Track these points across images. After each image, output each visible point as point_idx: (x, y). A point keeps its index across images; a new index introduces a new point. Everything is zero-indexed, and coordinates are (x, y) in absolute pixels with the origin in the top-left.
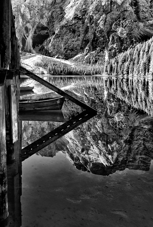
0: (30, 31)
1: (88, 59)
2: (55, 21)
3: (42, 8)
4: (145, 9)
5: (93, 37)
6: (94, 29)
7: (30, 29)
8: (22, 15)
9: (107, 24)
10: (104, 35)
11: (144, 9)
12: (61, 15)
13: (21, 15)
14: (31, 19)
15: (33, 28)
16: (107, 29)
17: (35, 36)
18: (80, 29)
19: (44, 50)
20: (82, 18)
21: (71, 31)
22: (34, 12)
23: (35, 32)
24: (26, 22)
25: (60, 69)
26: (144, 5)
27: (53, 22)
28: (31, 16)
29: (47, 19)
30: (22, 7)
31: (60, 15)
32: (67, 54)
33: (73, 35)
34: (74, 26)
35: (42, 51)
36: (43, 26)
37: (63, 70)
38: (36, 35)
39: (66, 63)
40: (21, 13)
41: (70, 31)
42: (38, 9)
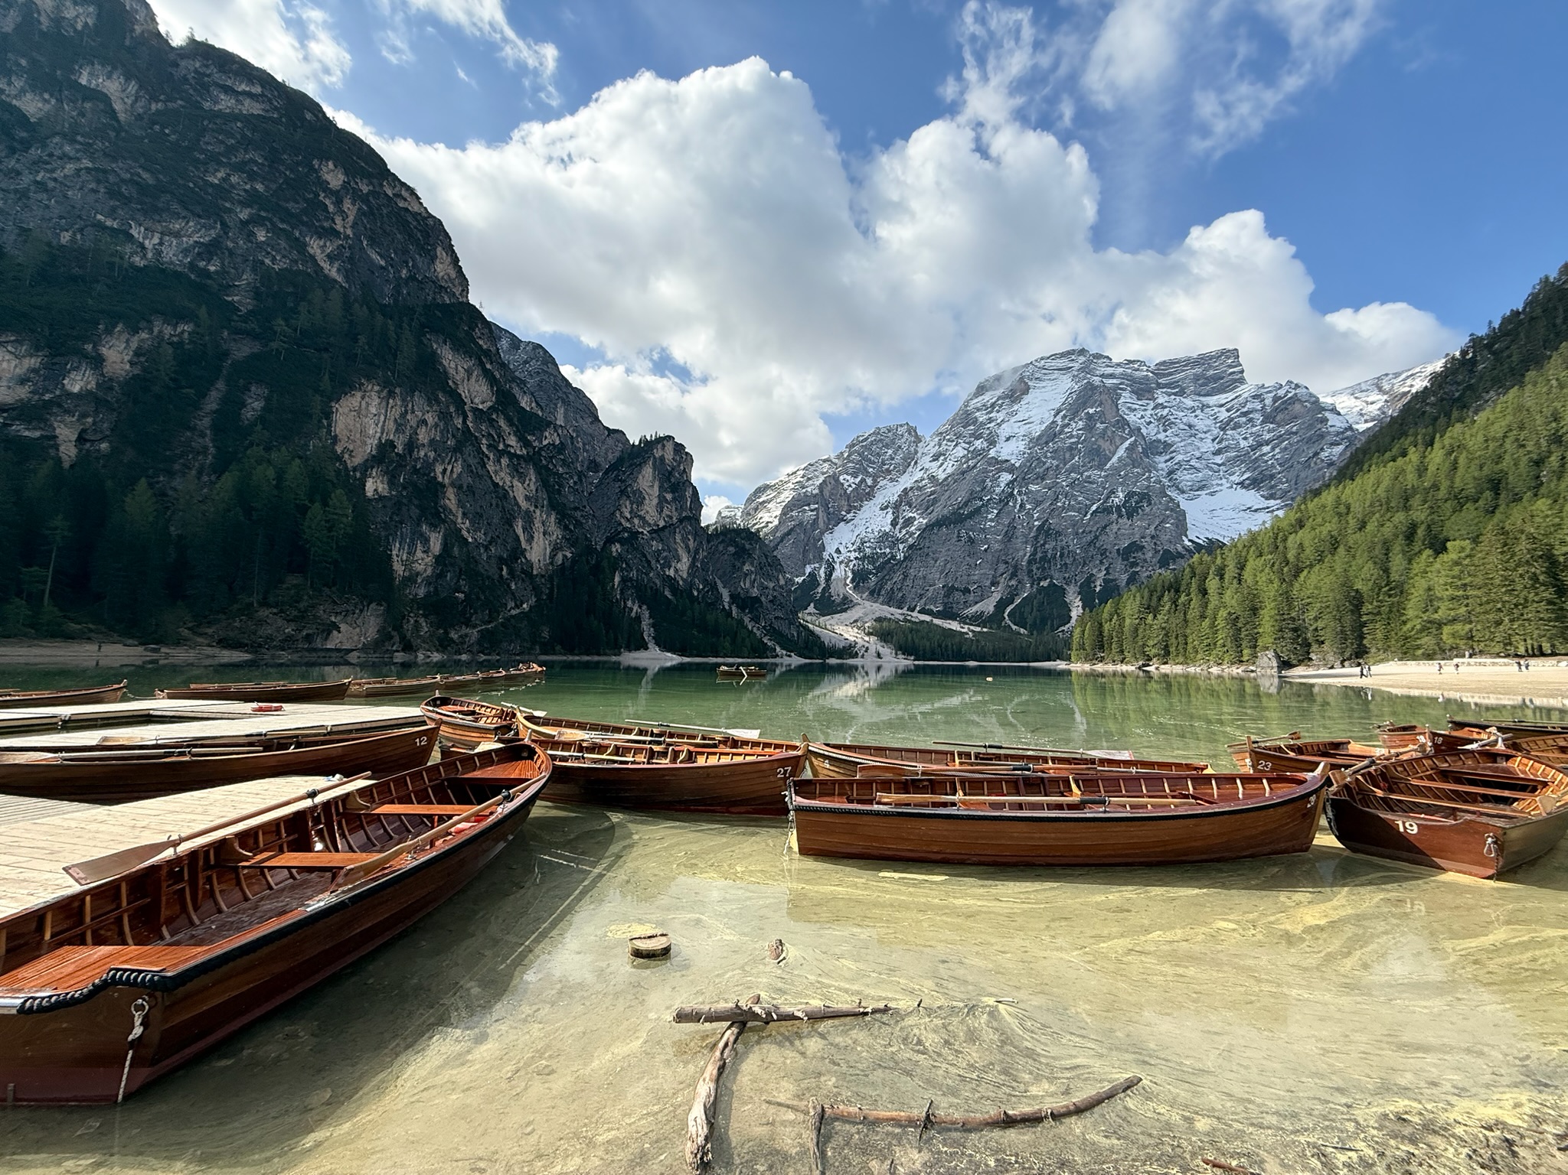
1: (1018, 615)
8: (826, 504)
10: (1064, 543)
12: (932, 497)
13: (824, 502)
14: (850, 512)
18: (989, 530)
19: (883, 592)
21: (961, 537)
22: (858, 494)
24: (837, 519)
25: (928, 644)
28: (849, 505)
29: (892, 511)
30: (827, 485)
31: (930, 495)
32: (951, 600)
33: (967, 548)
34: (969, 524)
35: (879, 595)
37: (940, 646)
39: (949, 626)
40: (825, 499)
41: (958, 537)
42: (869, 487)
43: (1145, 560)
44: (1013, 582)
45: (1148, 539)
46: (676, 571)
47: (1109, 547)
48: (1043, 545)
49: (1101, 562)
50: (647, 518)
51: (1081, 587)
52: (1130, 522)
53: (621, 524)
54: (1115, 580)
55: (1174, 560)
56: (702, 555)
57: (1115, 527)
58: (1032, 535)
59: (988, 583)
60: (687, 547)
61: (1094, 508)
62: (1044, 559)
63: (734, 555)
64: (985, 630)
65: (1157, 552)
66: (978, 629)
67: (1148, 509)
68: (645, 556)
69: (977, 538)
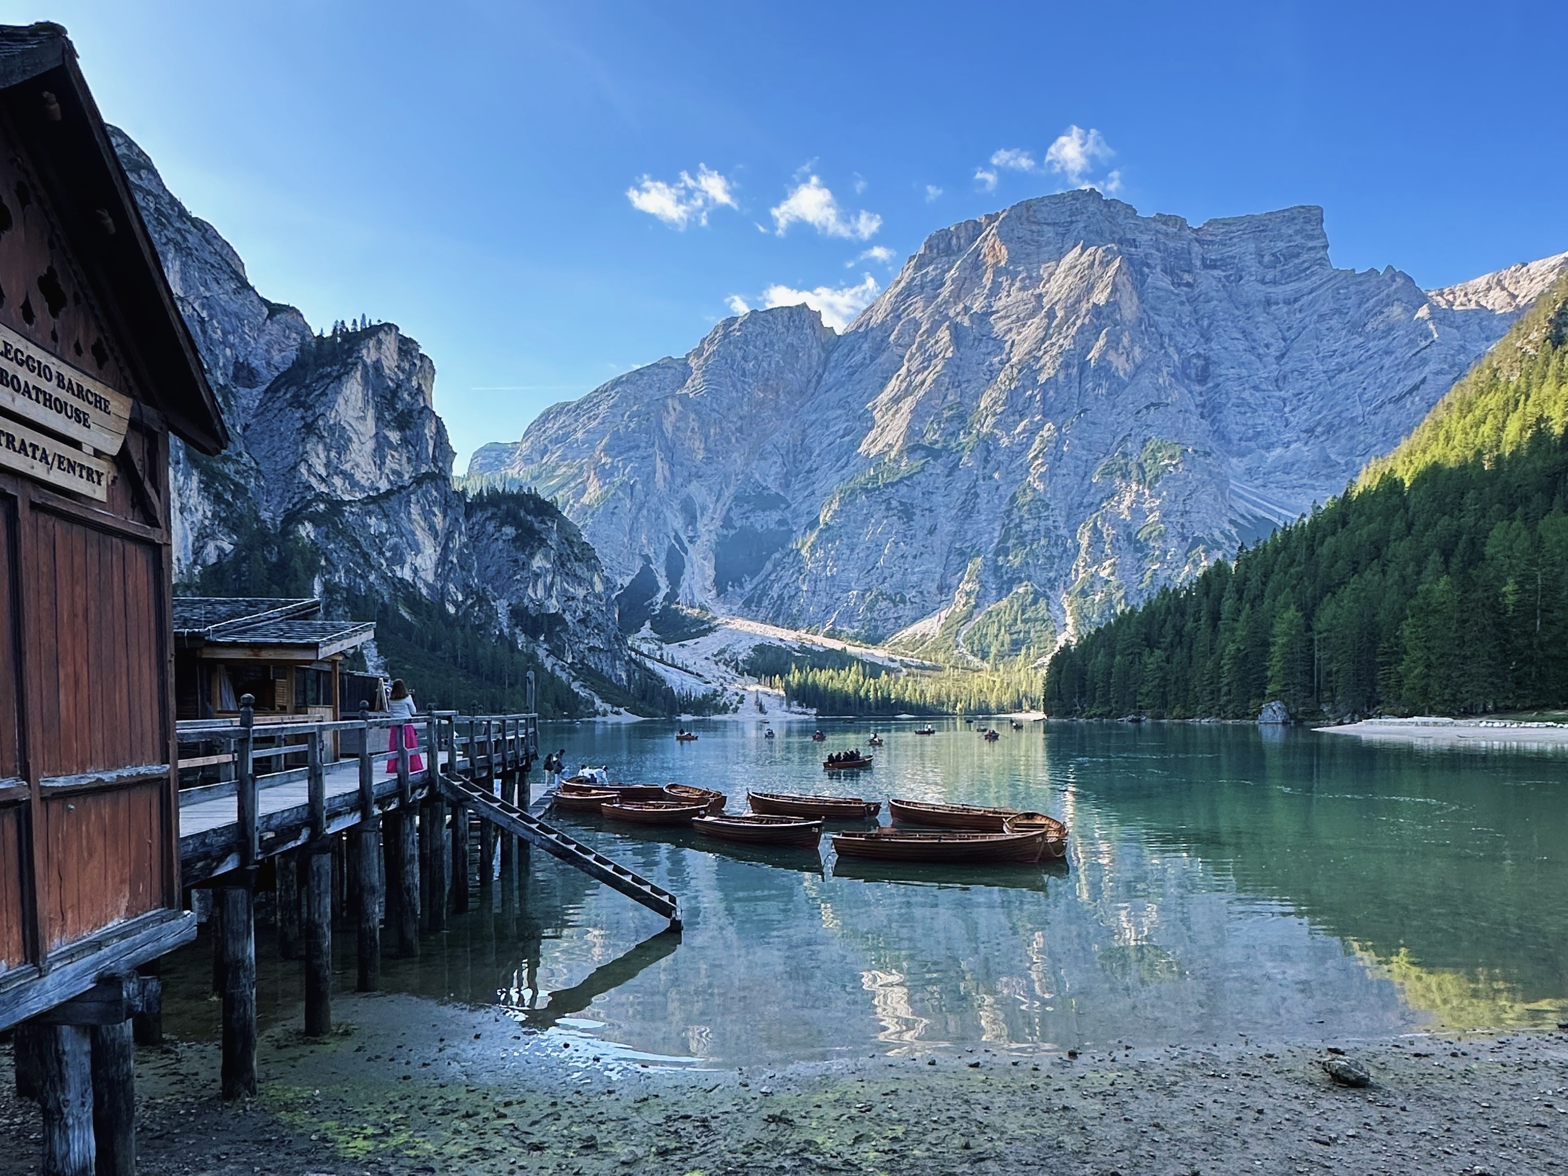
0: (702, 515)
1: (977, 639)
2: (817, 469)
3: (758, 412)
4: (1252, 395)
5: (996, 534)
6: (1000, 497)
7: (704, 509)
8: (668, 447)
9: (1065, 471)
10: (1050, 522)
12: (847, 439)
13: (663, 443)
14: (708, 461)
15: (717, 501)
16: (1067, 494)
17: (725, 536)
18: (938, 499)
19: (766, 602)
20: (945, 448)
21: (892, 509)
22: (722, 429)
23: (727, 522)
24: (687, 474)
25: (839, 688)
26: (1244, 373)
27: (809, 471)
28: (707, 449)
29: (780, 461)
30: (668, 412)
31: (843, 436)
32: (875, 615)
33: (902, 528)
34: (905, 489)
35: (759, 606)
36: (765, 493)
37: (856, 690)
38: (733, 532)
39: (871, 659)
40: (666, 438)
41: (887, 509)
42: (741, 418)
44: (972, 586)
46: (415, 571)
47: (1116, 530)
49: (1105, 554)
50: (358, 476)
52: (1149, 491)
53: (310, 487)
56: (459, 541)
57: (1126, 498)
59: (933, 587)
60: (432, 527)
62: (1019, 547)
63: (515, 540)
64: (926, 663)
66: (917, 662)
68: (357, 544)
69: (918, 512)
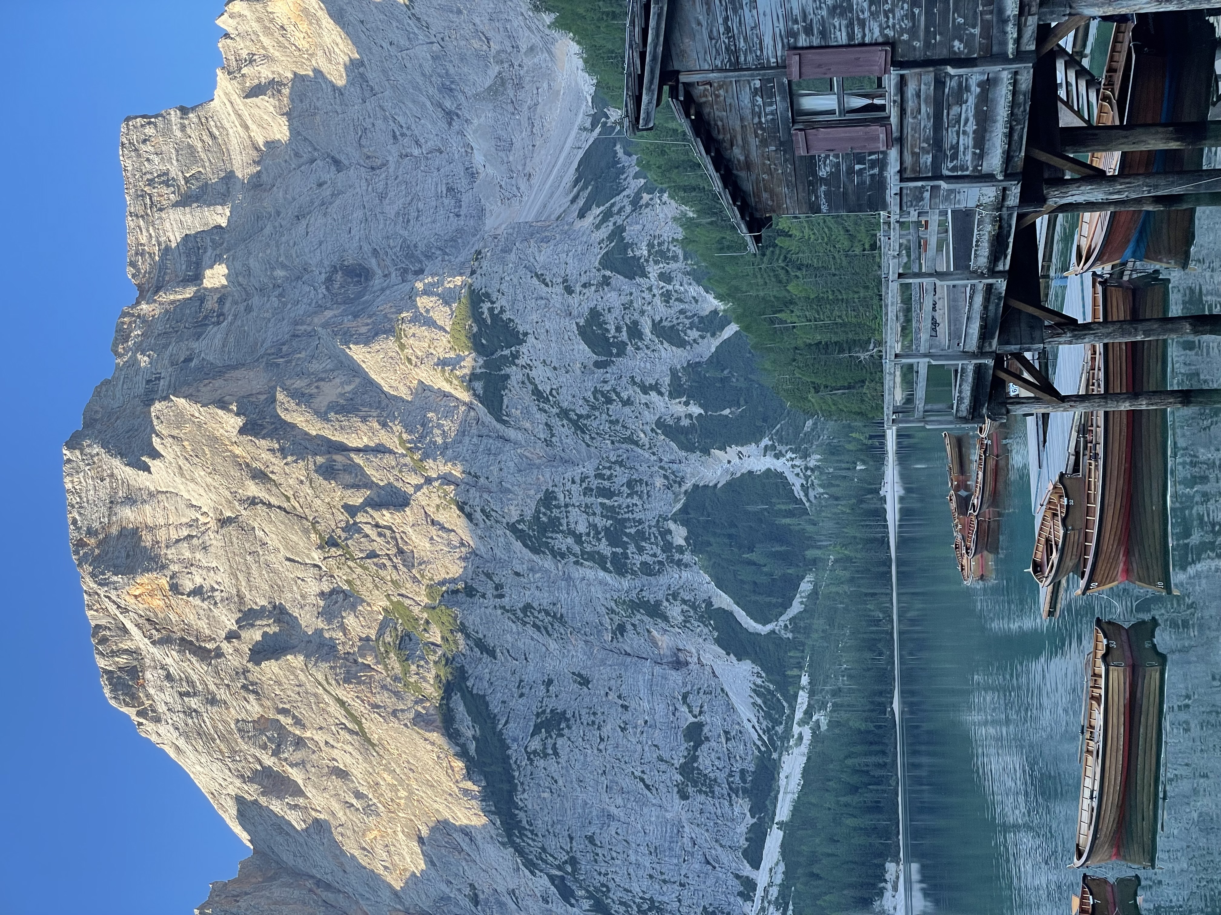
1: (762, 599)
2: (471, 885)
4: (392, 203)
5: (591, 574)
6: (531, 570)
9: (495, 469)
10: (575, 488)
11: (391, 211)
16: (531, 465)
18: (531, 673)
21: (545, 748)
26: (358, 214)
27: (475, 900)
32: (721, 776)
33: (576, 731)
34: (511, 725)
41: (546, 755)
43: (627, 307)
44: (675, 611)
45: (574, 300)
47: (590, 385)
48: (578, 539)
49: (628, 402)
51: (689, 448)
52: (531, 339)
54: (674, 373)
55: (627, 246)
57: (539, 373)
58: (548, 563)
59: (676, 677)
61: (489, 419)
62: (614, 538)
64: (805, 680)
65: (606, 282)
66: (803, 698)
67: (502, 302)
69: (551, 704)
